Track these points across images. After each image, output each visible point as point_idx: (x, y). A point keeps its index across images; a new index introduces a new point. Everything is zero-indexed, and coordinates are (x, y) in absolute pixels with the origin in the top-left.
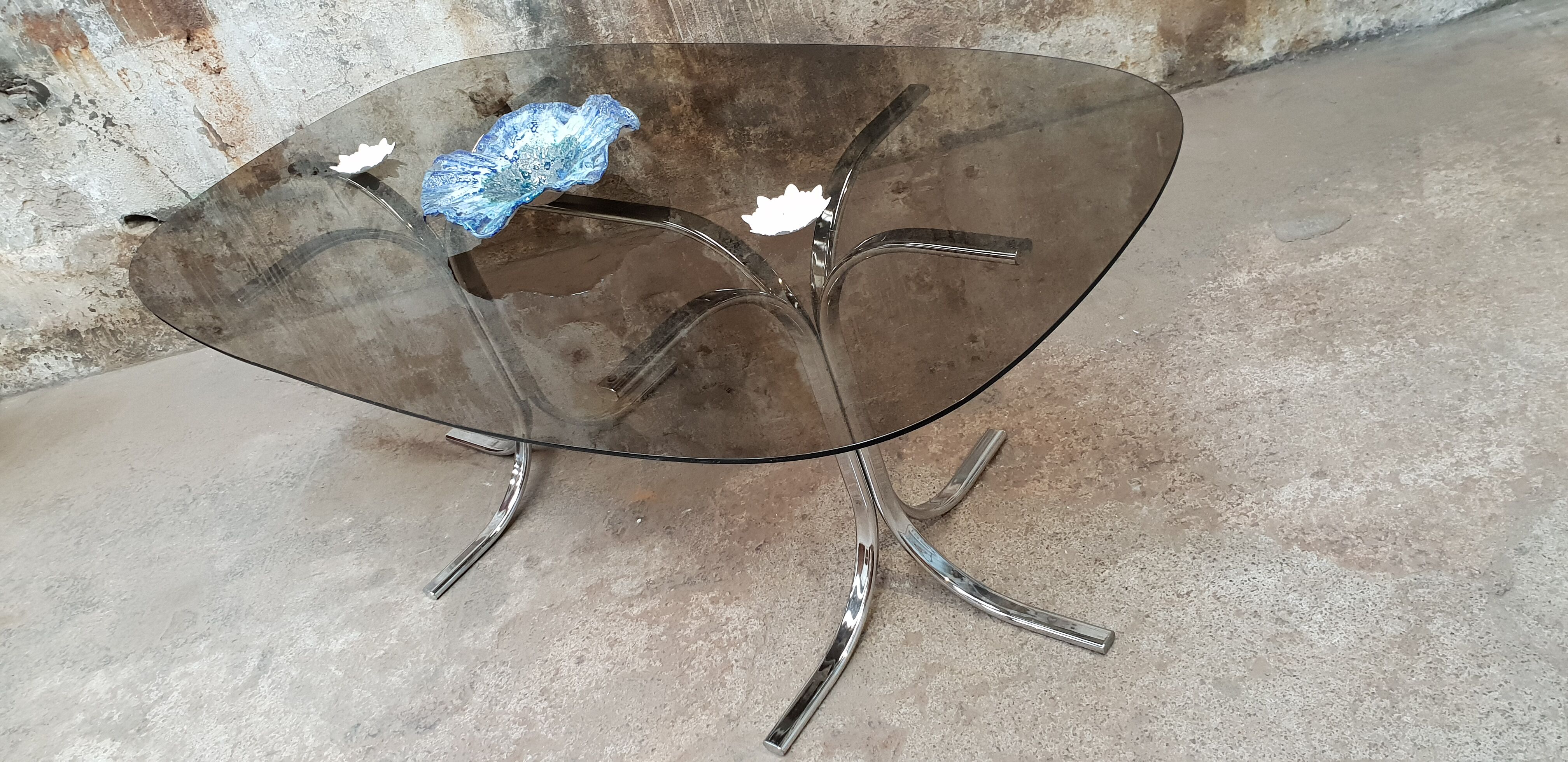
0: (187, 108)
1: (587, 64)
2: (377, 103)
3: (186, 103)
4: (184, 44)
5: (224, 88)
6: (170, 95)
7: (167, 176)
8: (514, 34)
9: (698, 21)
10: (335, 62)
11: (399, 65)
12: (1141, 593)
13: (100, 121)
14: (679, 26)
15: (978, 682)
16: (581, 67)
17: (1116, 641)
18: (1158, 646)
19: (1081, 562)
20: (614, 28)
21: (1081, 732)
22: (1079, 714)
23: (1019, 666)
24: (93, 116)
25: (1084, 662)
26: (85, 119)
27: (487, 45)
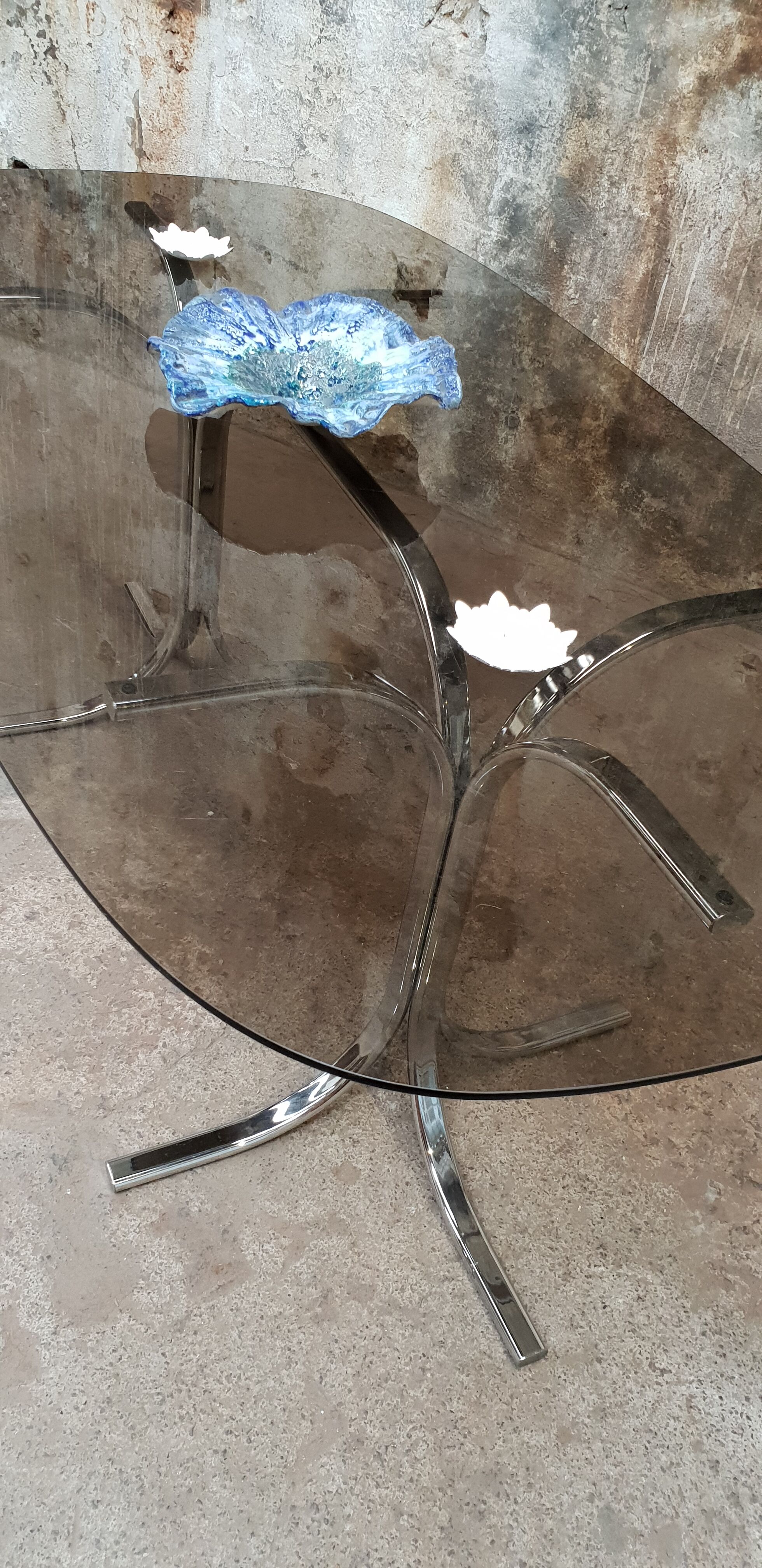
0: (130, 87)
1: (531, 314)
2: (307, 211)
3: (131, 81)
4: (163, 16)
5: (175, 91)
6: (122, 63)
7: (74, 146)
8: (482, 231)
9: (673, 347)
10: (293, 138)
11: (351, 185)
12: (616, 1326)
13: (44, 44)
14: (649, 338)
15: (368, 1281)
16: (524, 313)
17: (543, 1361)
18: (581, 1407)
19: (584, 1234)
20: (583, 295)
21: (418, 1439)
22: (434, 1414)
23: (423, 1299)
24: (41, 34)
25: (489, 1357)
26: (33, 32)
27: (448, 225)
